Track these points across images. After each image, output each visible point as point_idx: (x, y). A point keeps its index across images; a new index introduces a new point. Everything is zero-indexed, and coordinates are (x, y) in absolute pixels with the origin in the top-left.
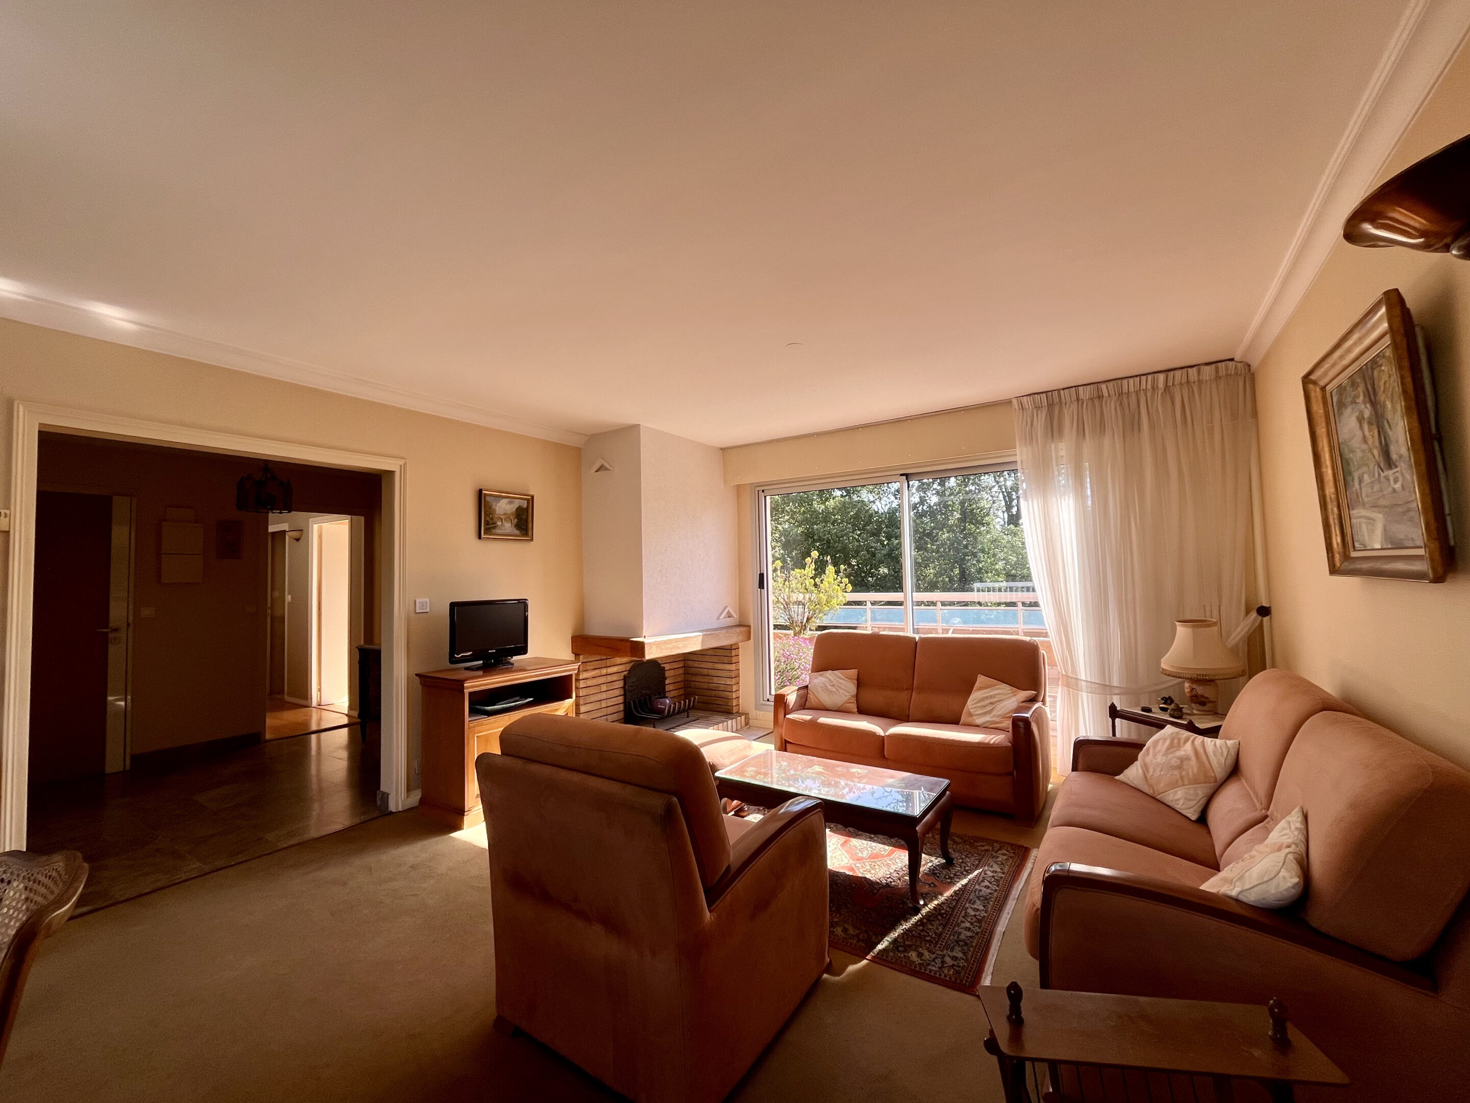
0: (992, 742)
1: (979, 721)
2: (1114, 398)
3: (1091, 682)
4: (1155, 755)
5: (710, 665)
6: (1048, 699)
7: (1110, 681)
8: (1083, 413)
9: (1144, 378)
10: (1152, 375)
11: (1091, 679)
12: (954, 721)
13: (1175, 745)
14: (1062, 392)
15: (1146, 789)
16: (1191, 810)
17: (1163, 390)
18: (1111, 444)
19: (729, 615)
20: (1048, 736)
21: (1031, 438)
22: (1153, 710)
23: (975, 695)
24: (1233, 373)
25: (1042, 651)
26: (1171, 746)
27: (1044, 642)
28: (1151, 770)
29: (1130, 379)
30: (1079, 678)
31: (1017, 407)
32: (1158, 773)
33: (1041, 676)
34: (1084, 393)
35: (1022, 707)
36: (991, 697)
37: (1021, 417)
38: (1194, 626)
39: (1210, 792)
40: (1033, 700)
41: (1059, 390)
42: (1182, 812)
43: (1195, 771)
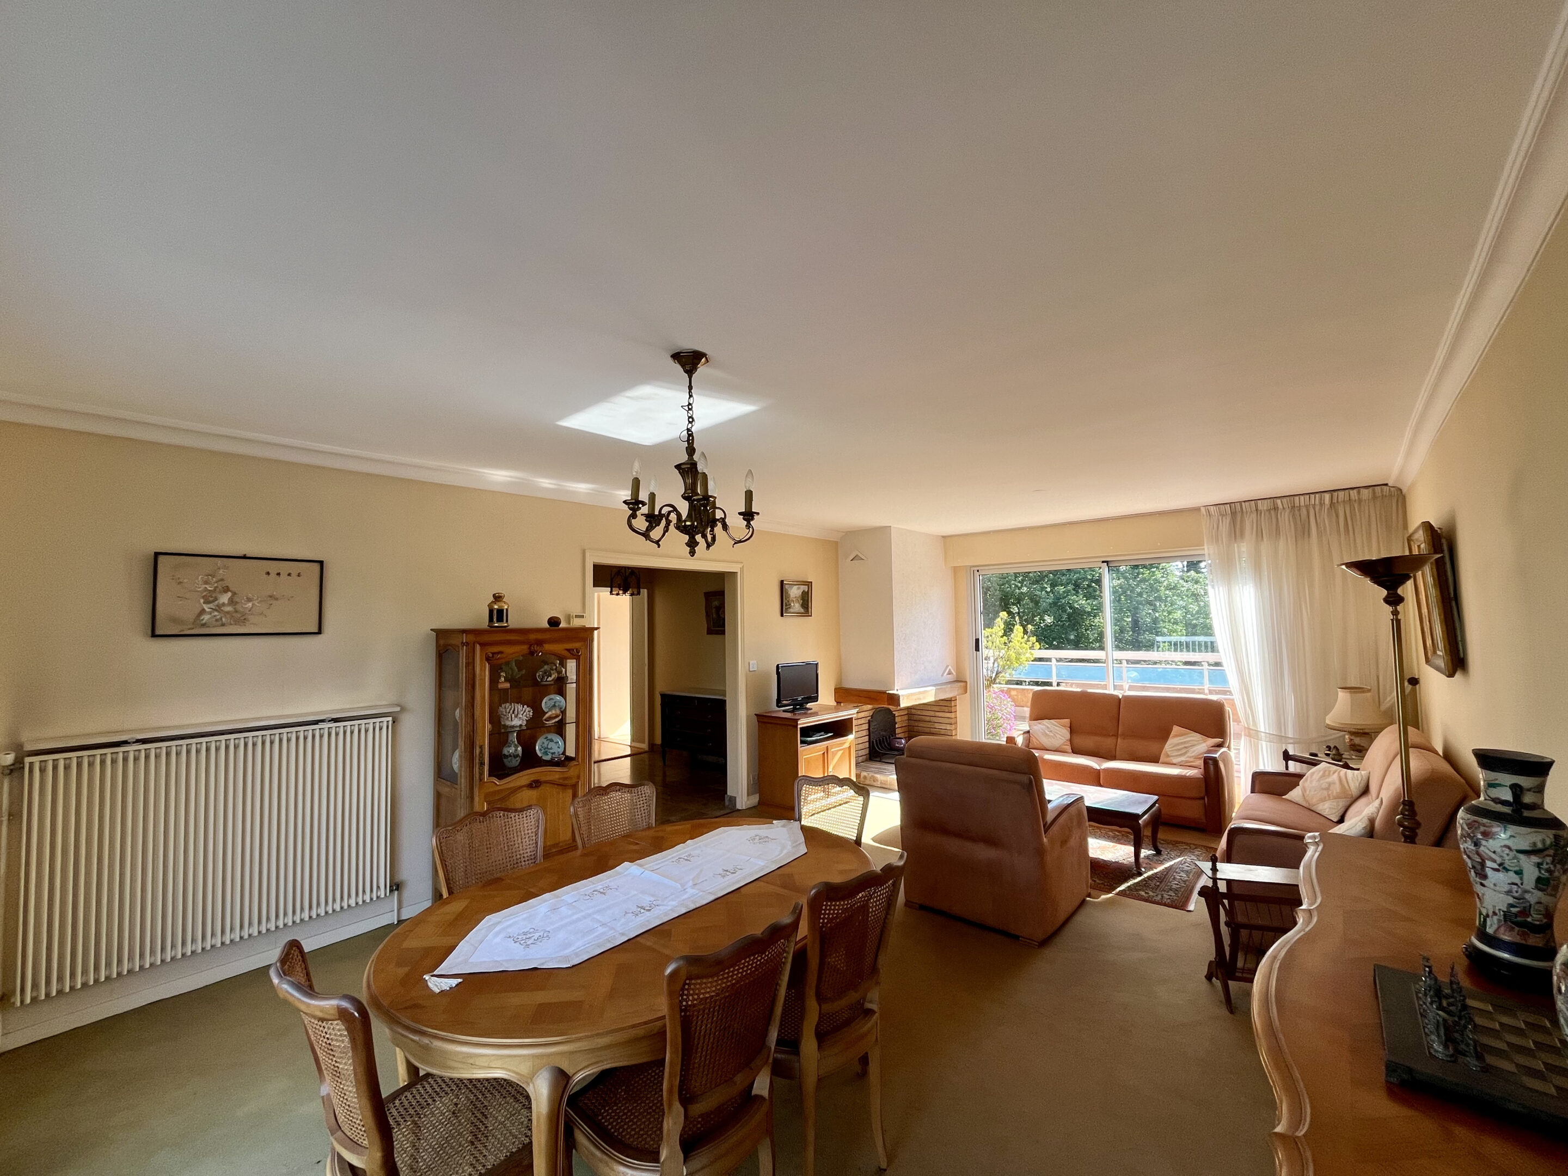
0: (1188, 775)
1: (1175, 761)
2: (1288, 511)
3: (1269, 734)
4: (1311, 782)
5: (932, 713)
6: (1232, 746)
7: (1285, 733)
8: (1261, 522)
9: (1312, 496)
10: (1319, 494)
11: (1269, 730)
12: (1155, 760)
13: (1325, 774)
14: (1243, 504)
15: (1304, 804)
16: (1334, 816)
17: (1329, 506)
18: (1285, 545)
19: (950, 673)
20: (1232, 776)
21: (1217, 540)
22: (1319, 755)
23: (1171, 741)
24: (1387, 494)
25: (1228, 708)
26: (1323, 776)
27: (1229, 699)
28: (1308, 792)
29: (1301, 497)
30: (1259, 729)
31: (1205, 513)
32: (1312, 793)
33: (1227, 725)
34: (1263, 506)
35: (1211, 750)
36: (1185, 742)
37: (1208, 522)
38: (1351, 692)
39: (1348, 803)
40: (1220, 745)
41: (1240, 502)
42: (1328, 817)
43: (1338, 791)
